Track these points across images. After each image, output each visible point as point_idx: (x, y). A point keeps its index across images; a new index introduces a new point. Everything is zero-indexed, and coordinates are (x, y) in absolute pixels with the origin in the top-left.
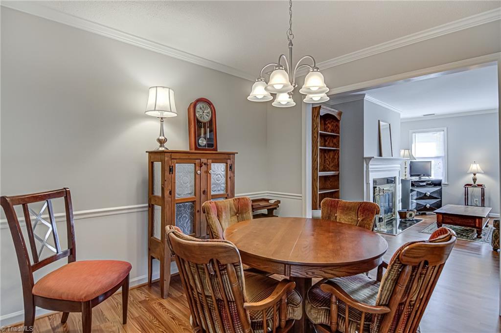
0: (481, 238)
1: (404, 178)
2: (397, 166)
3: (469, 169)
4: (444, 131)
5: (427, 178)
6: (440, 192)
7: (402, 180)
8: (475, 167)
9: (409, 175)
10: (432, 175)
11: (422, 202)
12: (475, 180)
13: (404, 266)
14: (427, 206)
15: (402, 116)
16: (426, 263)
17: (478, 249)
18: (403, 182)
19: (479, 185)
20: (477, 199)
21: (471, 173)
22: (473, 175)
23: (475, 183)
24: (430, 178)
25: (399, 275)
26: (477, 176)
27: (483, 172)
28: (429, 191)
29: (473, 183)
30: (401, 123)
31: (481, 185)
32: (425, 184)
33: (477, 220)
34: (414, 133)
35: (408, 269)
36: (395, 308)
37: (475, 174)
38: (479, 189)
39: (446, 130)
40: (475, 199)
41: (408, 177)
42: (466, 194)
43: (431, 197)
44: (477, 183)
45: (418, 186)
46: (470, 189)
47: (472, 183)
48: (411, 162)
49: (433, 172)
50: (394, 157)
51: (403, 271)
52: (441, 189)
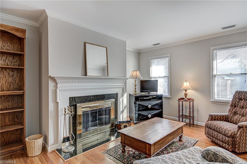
3: (182, 86)
4: (168, 56)
6: (161, 105)
8: (186, 84)
10: (158, 91)
12: (186, 95)
14: (148, 116)
19: (189, 99)
21: (183, 89)
23: (186, 97)
24: (156, 93)
26: (188, 91)
27: (191, 89)
28: (151, 104)
31: (191, 99)
37: (186, 91)
39: (170, 56)
43: (152, 109)
44: (188, 97)
45: (141, 100)
47: (184, 97)
48: (141, 81)
49: (159, 89)
52: (162, 102)
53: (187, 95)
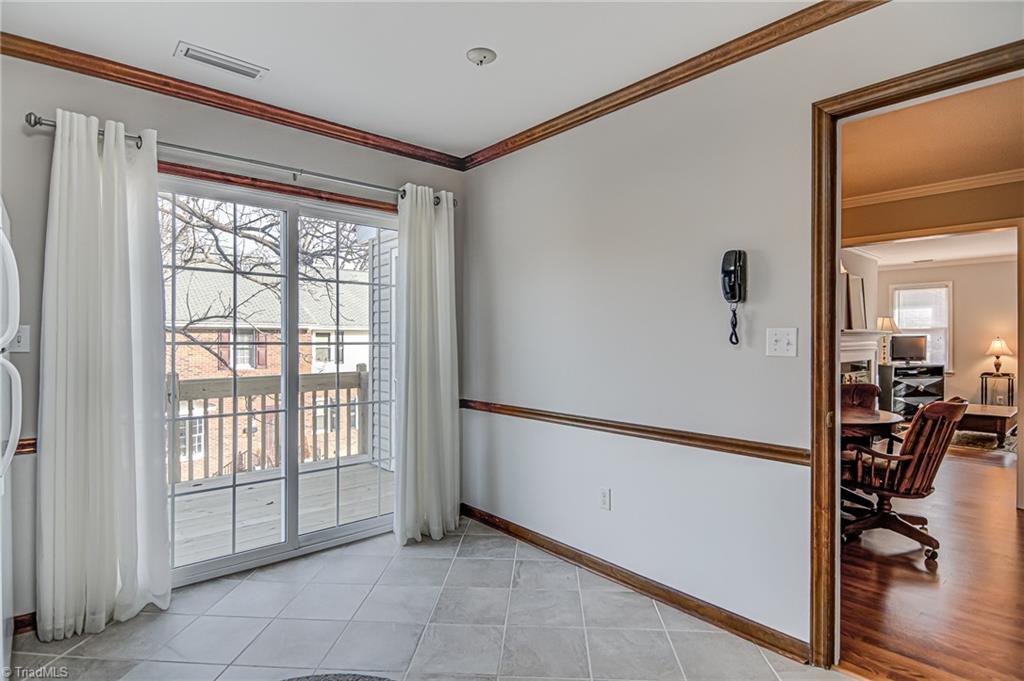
0: (1004, 447)
1: (881, 363)
2: (873, 343)
3: (988, 348)
4: (947, 286)
5: (919, 363)
6: (940, 387)
7: (880, 366)
8: (998, 345)
9: (890, 358)
10: (927, 359)
11: (911, 400)
12: (998, 366)
13: (925, 421)
14: (919, 407)
15: (881, 262)
16: (944, 418)
17: (999, 460)
18: (882, 369)
19: (1004, 375)
20: (1001, 397)
21: (991, 355)
22: (994, 359)
23: (998, 370)
24: (924, 362)
25: (922, 428)
26: (1002, 359)
27: (1011, 353)
28: (924, 383)
29: (995, 371)
30: (879, 273)
31: (1008, 375)
32: (915, 372)
33: (999, 423)
34: (896, 289)
35: (930, 422)
36: (917, 455)
37: (998, 357)
38: (1005, 380)
39: (951, 284)
40: (998, 397)
41: (889, 362)
42: (984, 388)
43: (925, 393)
44: (1001, 371)
45: (905, 376)
46: (990, 380)
48: (893, 337)
49: (928, 355)
50: (868, 330)
51: (926, 424)
52: (943, 380)
53: (1000, 365)
